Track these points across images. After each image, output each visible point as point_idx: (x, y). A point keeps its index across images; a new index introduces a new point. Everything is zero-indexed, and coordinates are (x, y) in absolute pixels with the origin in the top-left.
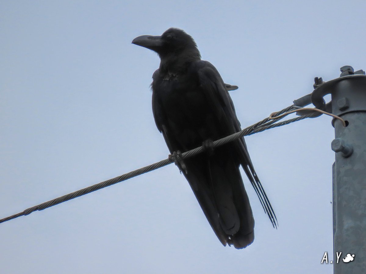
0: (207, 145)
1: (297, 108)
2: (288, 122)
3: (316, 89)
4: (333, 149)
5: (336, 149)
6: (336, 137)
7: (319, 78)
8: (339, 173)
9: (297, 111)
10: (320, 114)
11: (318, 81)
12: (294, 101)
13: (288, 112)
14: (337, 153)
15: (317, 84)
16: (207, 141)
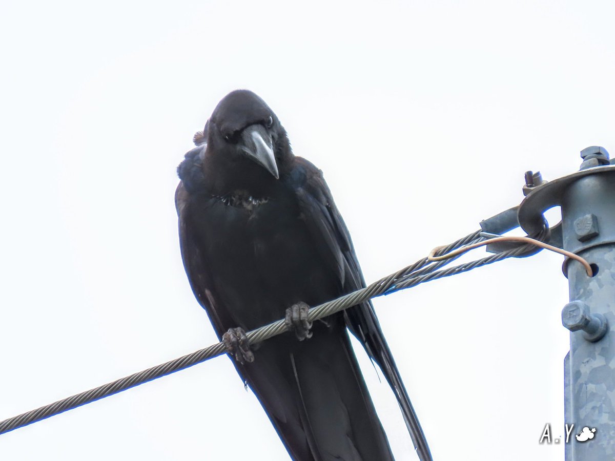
0: (295, 315)
1: (488, 238)
2: (469, 267)
3: (529, 195)
4: (565, 325)
5: (571, 323)
6: (572, 298)
7: (534, 173)
8: (577, 375)
9: (487, 244)
10: (537, 249)
11: (532, 179)
12: (481, 221)
13: (468, 246)
14: (573, 333)
15: (531, 186)
16: (295, 307)
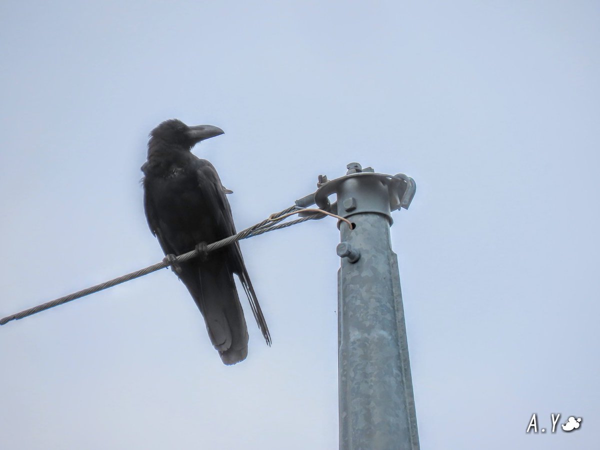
0: (200, 249)
1: (299, 209)
2: (289, 224)
3: (321, 187)
4: (338, 254)
5: (342, 253)
6: (342, 241)
7: (323, 176)
8: (345, 280)
9: (299, 212)
10: (324, 215)
11: (322, 179)
12: (296, 201)
13: (289, 214)
15: (322, 183)
16: (200, 245)
